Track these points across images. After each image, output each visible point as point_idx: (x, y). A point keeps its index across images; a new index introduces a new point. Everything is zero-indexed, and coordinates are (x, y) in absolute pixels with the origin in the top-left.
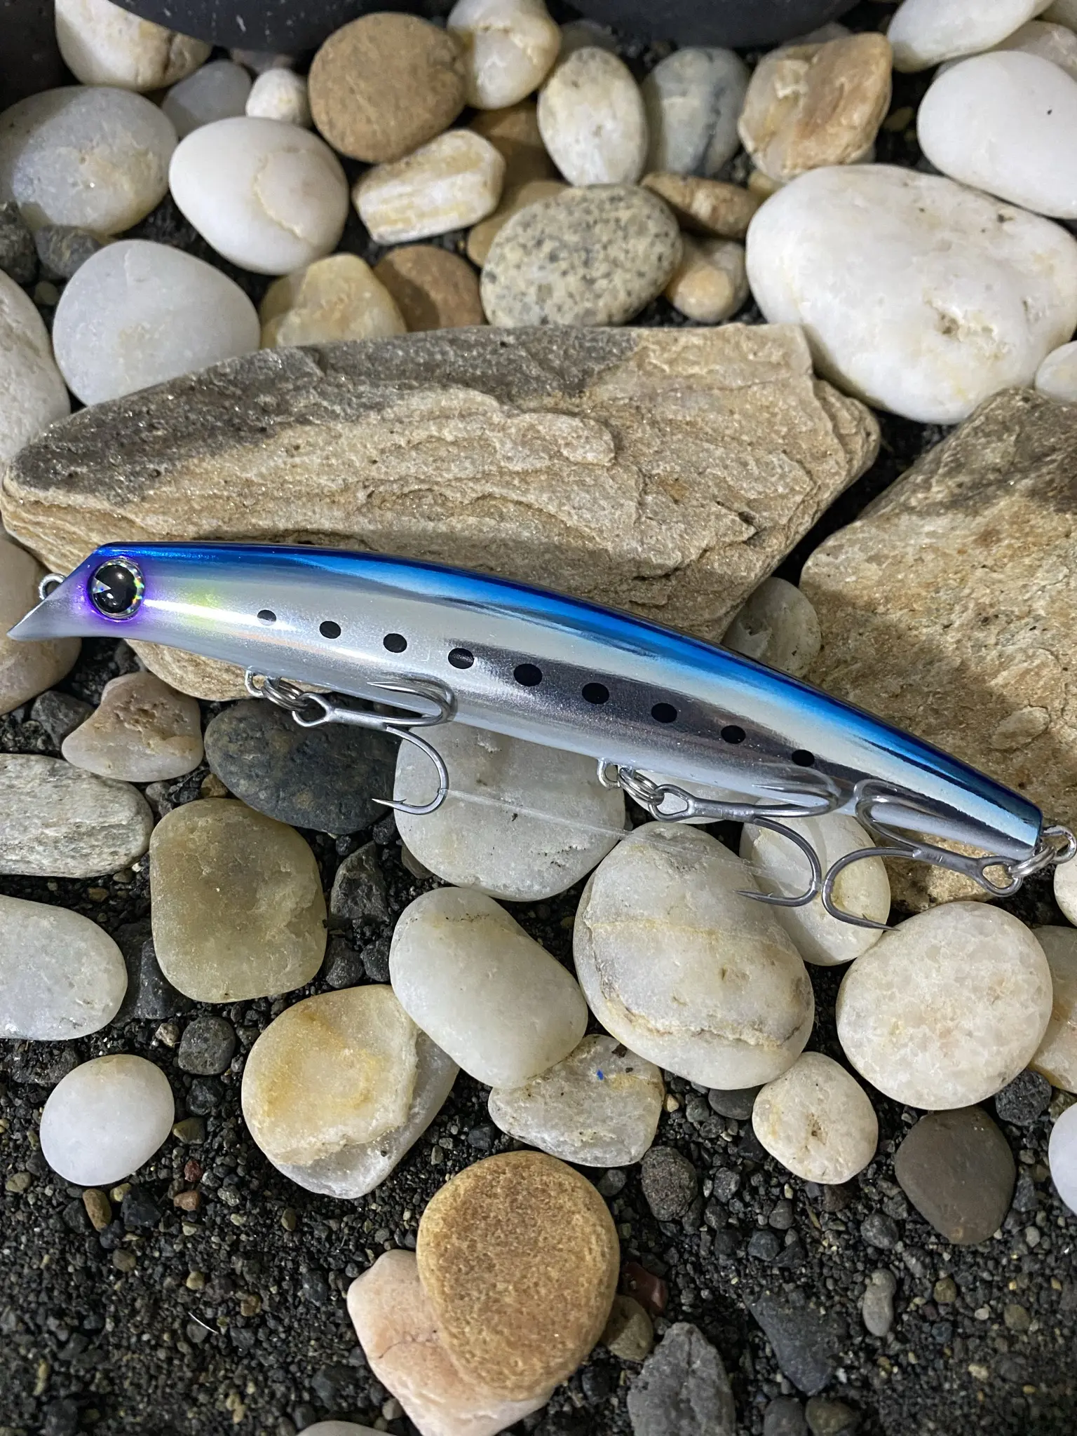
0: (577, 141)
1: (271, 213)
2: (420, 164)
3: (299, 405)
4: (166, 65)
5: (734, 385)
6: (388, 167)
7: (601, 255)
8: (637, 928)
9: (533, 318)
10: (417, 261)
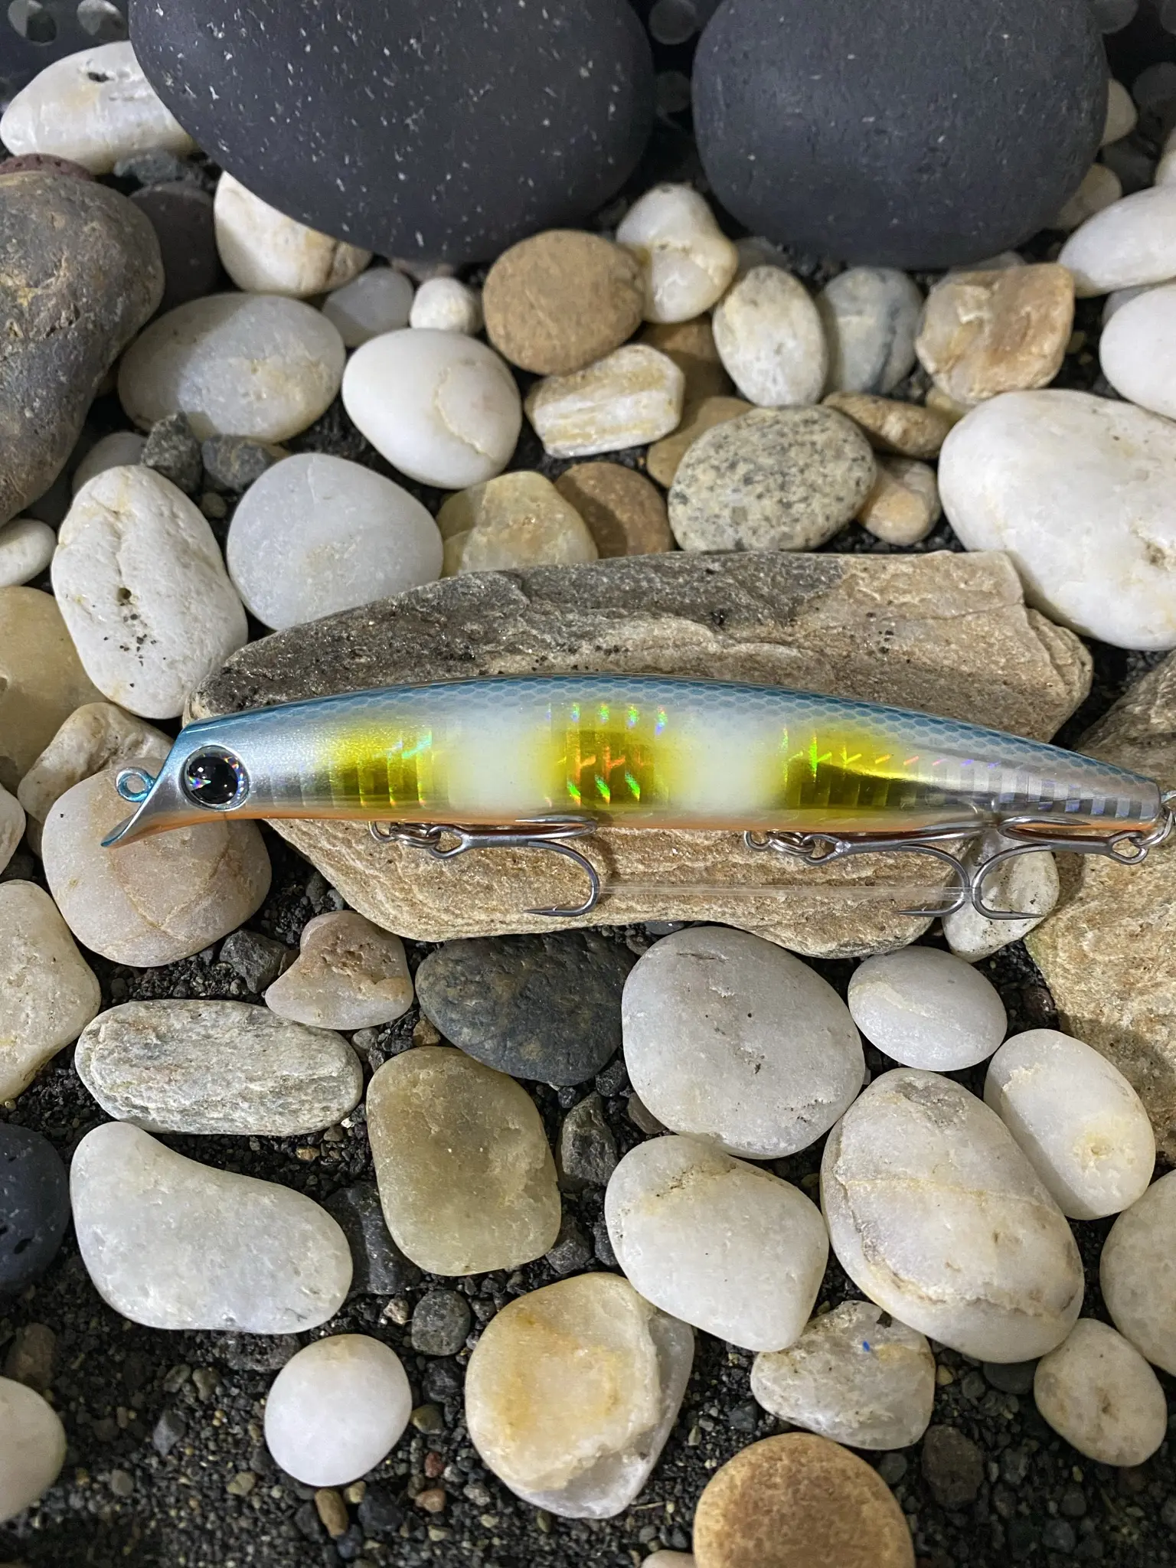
0: (758, 359)
1: (453, 428)
2: (599, 379)
3: (508, 633)
4: (329, 272)
5: (948, 614)
6: (561, 380)
7: (798, 479)
8: (901, 1187)
9: (727, 542)
10: (600, 478)
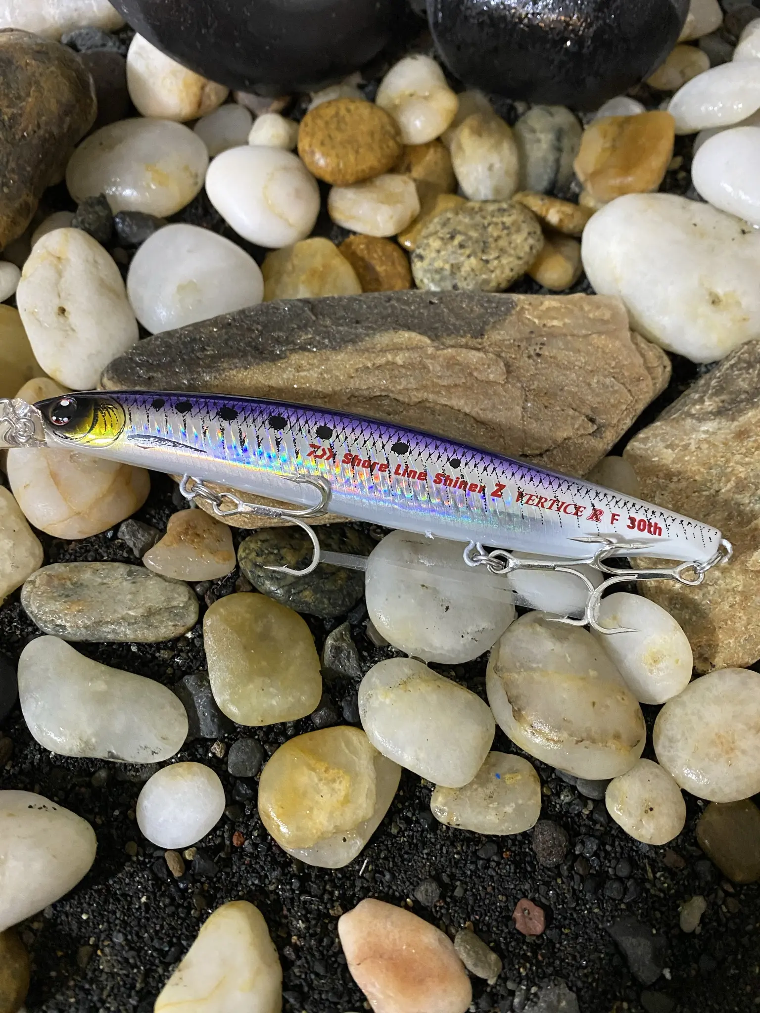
3: (301, 338)
4: (200, 104)
5: (580, 334)
7: (494, 245)
9: (448, 285)
10: (367, 245)
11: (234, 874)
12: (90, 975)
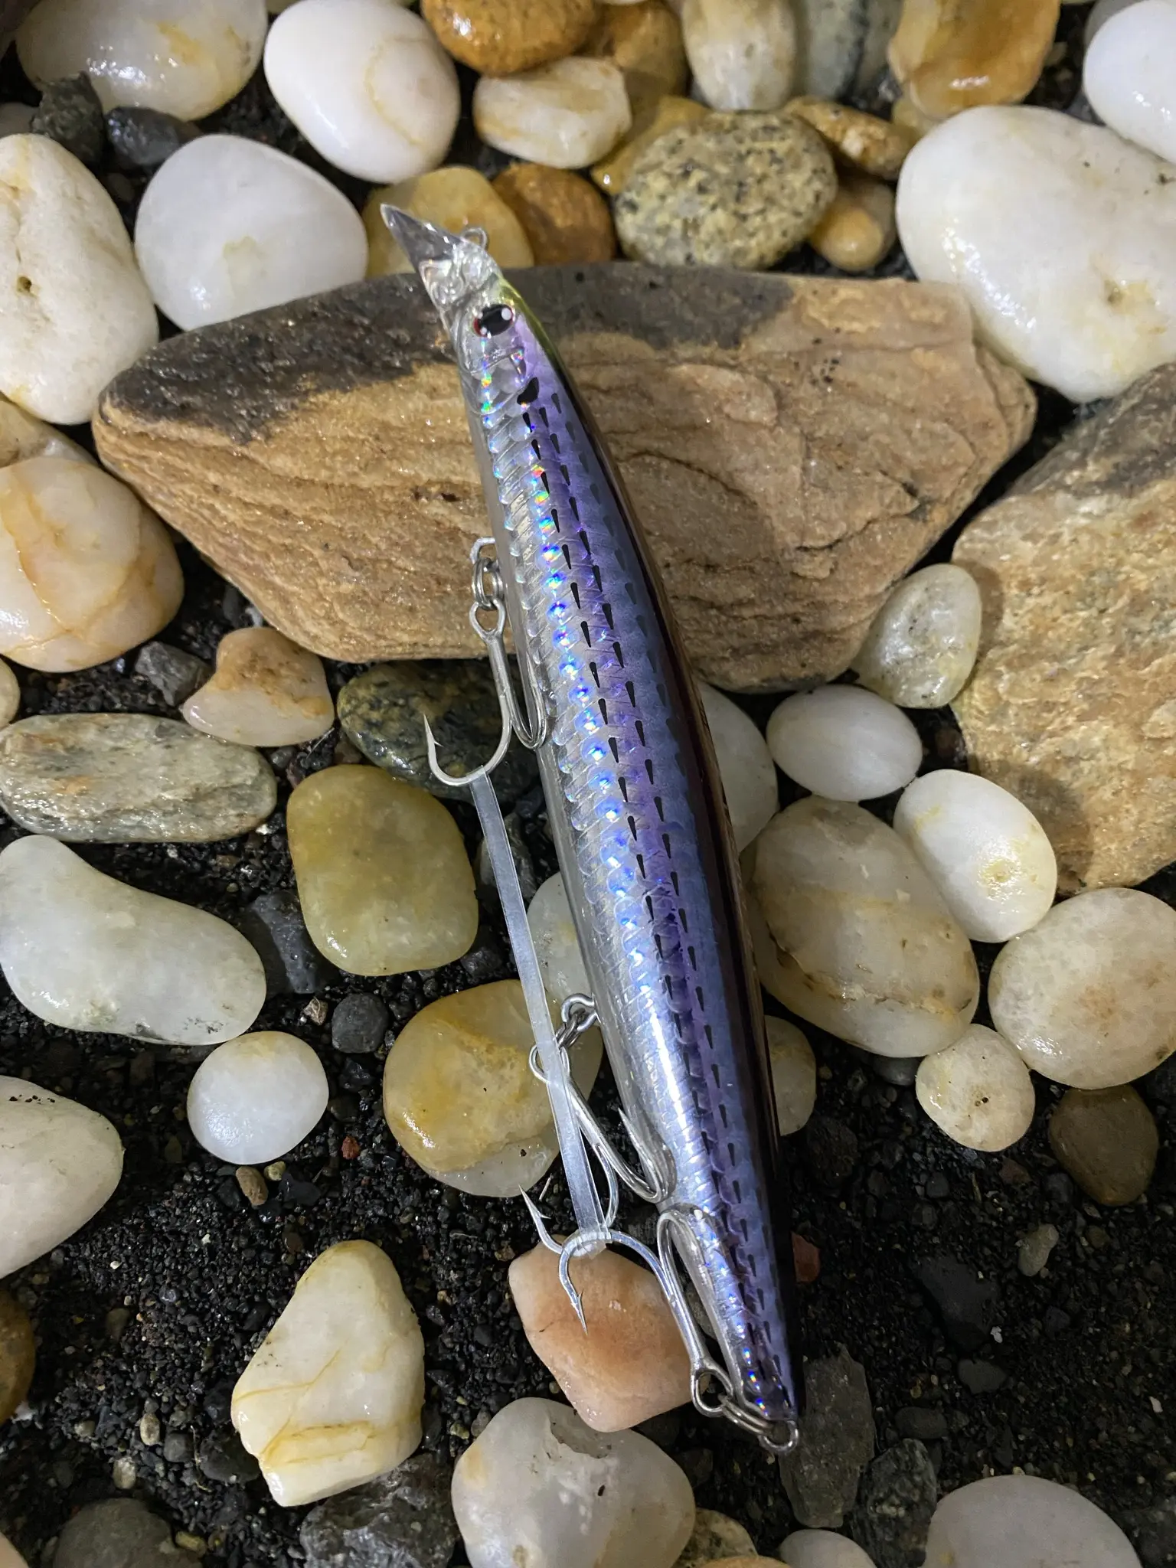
5: (896, 346)
7: (755, 190)
9: (678, 256)
10: (541, 182)
11: (344, 1201)
12: (127, 1349)
